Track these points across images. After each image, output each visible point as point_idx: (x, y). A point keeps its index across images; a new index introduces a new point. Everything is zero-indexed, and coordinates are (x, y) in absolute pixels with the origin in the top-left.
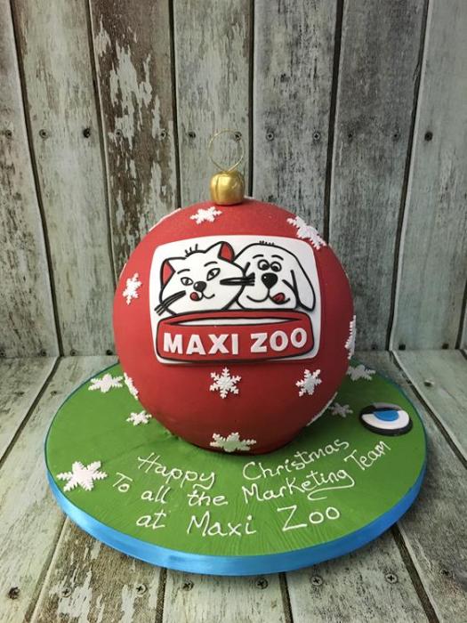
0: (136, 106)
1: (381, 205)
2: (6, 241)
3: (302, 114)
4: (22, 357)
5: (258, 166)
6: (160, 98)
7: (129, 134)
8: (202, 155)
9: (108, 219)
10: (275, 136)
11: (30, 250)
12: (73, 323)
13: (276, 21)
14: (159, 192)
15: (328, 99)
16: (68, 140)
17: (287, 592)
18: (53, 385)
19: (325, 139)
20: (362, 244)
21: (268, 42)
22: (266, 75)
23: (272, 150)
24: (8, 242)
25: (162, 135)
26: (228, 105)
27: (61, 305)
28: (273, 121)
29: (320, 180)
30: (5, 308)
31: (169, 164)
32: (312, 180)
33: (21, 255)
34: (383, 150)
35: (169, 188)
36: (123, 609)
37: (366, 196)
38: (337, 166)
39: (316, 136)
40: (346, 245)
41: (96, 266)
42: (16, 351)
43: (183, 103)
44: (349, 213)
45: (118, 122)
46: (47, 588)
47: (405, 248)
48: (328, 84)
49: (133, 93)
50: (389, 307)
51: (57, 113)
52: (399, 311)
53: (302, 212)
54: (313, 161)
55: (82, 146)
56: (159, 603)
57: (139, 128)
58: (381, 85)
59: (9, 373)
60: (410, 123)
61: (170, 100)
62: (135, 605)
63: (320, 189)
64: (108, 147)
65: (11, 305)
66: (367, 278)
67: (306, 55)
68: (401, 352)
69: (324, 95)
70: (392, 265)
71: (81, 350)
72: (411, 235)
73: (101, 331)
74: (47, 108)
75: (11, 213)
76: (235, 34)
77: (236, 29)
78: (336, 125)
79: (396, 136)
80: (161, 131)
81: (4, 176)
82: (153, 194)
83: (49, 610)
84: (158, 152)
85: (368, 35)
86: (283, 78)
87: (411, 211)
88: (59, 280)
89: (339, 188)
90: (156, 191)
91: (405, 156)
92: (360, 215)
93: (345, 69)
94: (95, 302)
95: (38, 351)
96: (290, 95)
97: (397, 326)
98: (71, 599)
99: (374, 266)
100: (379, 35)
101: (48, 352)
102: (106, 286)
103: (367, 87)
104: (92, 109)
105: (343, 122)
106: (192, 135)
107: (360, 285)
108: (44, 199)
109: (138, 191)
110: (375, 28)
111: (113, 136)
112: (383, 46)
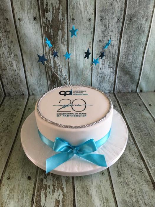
0: (53, 8)
2: (8, 58)
3: (114, 11)
4: (16, 96)
5: (97, 30)
6: (62, 5)
7: (50, 19)
8: (77, 26)
9: (43, 50)
10: (104, 19)
11: (17, 61)
12: (32, 85)
14: (61, 40)
15: (124, 5)
16: (28, 21)
17: (110, 176)
18: (28, 106)
19: (122, 20)
24: (9, 58)
25: (63, 19)
27: (29, 79)
28: (103, 14)
29: (118, 35)
30: (10, 80)
31: (65, 30)
32: (115, 34)
33: (14, 62)
34: (141, 24)
35: (64, 39)
36: (62, 182)
37: (134, 41)
38: (125, 30)
39: (119, 19)
40: (125, 58)
41: (39, 66)
42: (14, 93)
43: (70, 7)
44: (127, 46)
45: (47, 15)
46: (39, 176)
47: (146, 59)
49: (52, 3)
50: (138, 78)
51: (24, 11)
52: (141, 79)
53: (111, 46)
55: (33, 23)
56: (73, 180)
57: (54, 17)
59: (13, 102)
60: (151, 15)
61: (65, 6)
62: (66, 181)
63: (118, 38)
64: (43, 24)
65: (12, 79)
66: (131, 69)
68: (141, 93)
69: (122, 4)
70: (141, 65)
71: (36, 93)
72: (148, 54)
73: (42, 87)
74: (20, 10)
75: (9, 48)
78: (126, 15)
79: (146, 19)
80: (62, 17)
81: (6, 35)
82: (59, 42)
83: (41, 183)
84: (61, 26)
87: (149, 46)
88: (27, 71)
89: (124, 38)
90: (60, 40)
91: (149, 26)
92: (131, 47)
94: (40, 78)
95: (21, 94)
97: (140, 84)
98: (47, 179)
101: (25, 94)
102: (43, 72)
104: (37, 10)
106: (73, 19)
107: (129, 71)
108: (21, 43)
109: (54, 40)
111: (44, 20)
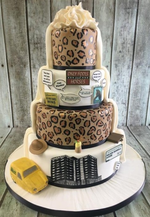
1: (144, 85)
13: (119, 37)
20: (139, 95)
21: (117, 43)
22: (116, 51)
23: (116, 70)
26: (105, 58)
48: (132, 54)
54: (127, 73)
58: (146, 54)
67: (126, 46)
76: (108, 41)
77: (108, 39)
85: (143, 41)
86: (120, 52)
93: (136, 49)
96: (122, 56)
99: (142, 101)
100: (145, 41)
103: (142, 54)
105: (136, 63)
110: (144, 39)
112: (146, 44)
